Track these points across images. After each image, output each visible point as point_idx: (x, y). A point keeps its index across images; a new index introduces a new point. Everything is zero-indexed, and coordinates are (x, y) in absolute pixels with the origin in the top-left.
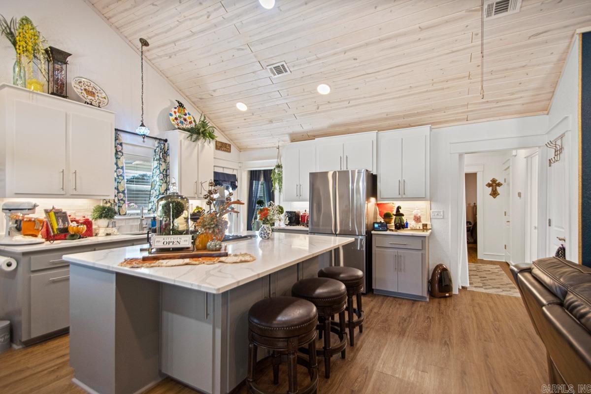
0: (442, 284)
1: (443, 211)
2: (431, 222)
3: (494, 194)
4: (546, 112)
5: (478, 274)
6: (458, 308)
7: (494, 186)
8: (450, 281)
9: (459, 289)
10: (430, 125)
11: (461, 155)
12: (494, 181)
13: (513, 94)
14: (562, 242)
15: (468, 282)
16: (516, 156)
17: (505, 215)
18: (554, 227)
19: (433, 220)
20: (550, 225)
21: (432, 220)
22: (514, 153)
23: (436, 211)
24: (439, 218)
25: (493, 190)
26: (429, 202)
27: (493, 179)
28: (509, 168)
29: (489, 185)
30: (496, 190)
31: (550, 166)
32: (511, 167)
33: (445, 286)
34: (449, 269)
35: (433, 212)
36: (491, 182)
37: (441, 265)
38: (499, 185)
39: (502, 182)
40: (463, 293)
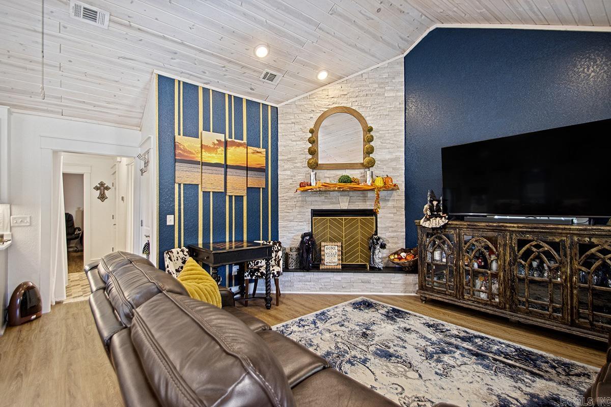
0: (27, 307)
1: (30, 217)
2: (11, 231)
3: (102, 197)
4: (139, 129)
5: (81, 282)
6: (46, 328)
7: (102, 188)
8: (39, 300)
9: (51, 305)
10: (9, 107)
11: (56, 153)
12: (102, 184)
13: (109, 103)
14: (148, 238)
15: (65, 295)
16: (120, 162)
17: (113, 218)
18: (144, 227)
19: (14, 230)
20: (142, 226)
21: (12, 228)
22: (119, 159)
23: (20, 218)
24: (24, 226)
25: (101, 193)
26: (8, 206)
27: (101, 182)
28: (115, 172)
29: (97, 188)
30: (104, 193)
31: (142, 175)
32: (117, 172)
33: (31, 308)
34: (37, 286)
35: (14, 219)
36: (99, 186)
37: (26, 283)
38: (107, 188)
39: (110, 186)
40: (56, 309)
